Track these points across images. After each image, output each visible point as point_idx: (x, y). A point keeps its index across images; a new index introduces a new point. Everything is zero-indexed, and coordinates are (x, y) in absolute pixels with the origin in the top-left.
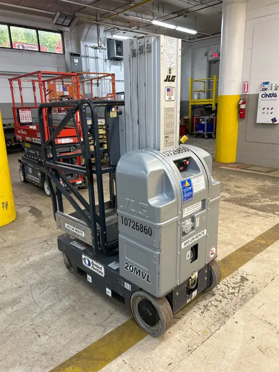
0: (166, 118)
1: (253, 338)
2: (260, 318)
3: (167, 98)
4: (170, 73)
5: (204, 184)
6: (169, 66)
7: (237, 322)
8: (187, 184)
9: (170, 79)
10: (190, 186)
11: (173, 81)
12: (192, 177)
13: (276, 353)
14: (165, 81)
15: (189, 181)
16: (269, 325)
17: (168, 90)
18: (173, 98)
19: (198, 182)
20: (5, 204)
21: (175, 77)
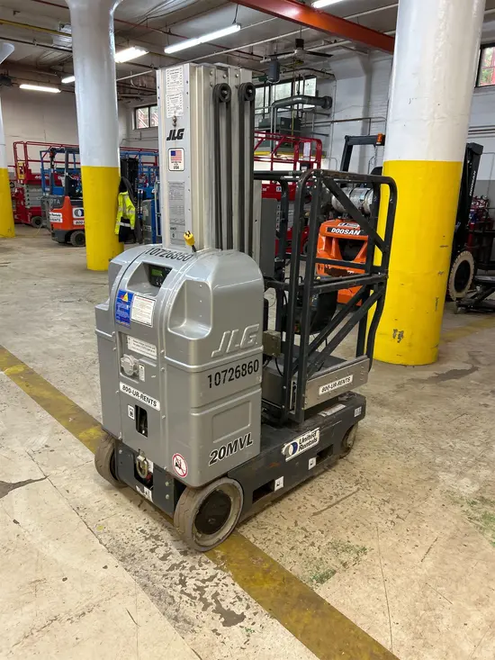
0: (171, 198)
1: (65, 579)
2: (101, 604)
3: (172, 166)
4: (175, 126)
5: (150, 316)
6: (173, 115)
7: (106, 567)
8: (126, 298)
9: (176, 135)
10: (129, 303)
11: (180, 137)
12: (138, 293)
13: (22, 598)
14: (168, 139)
15: (130, 296)
16: (80, 612)
17: (173, 153)
18: (181, 166)
19: (142, 306)
20: (398, 333)
21: (183, 130)
